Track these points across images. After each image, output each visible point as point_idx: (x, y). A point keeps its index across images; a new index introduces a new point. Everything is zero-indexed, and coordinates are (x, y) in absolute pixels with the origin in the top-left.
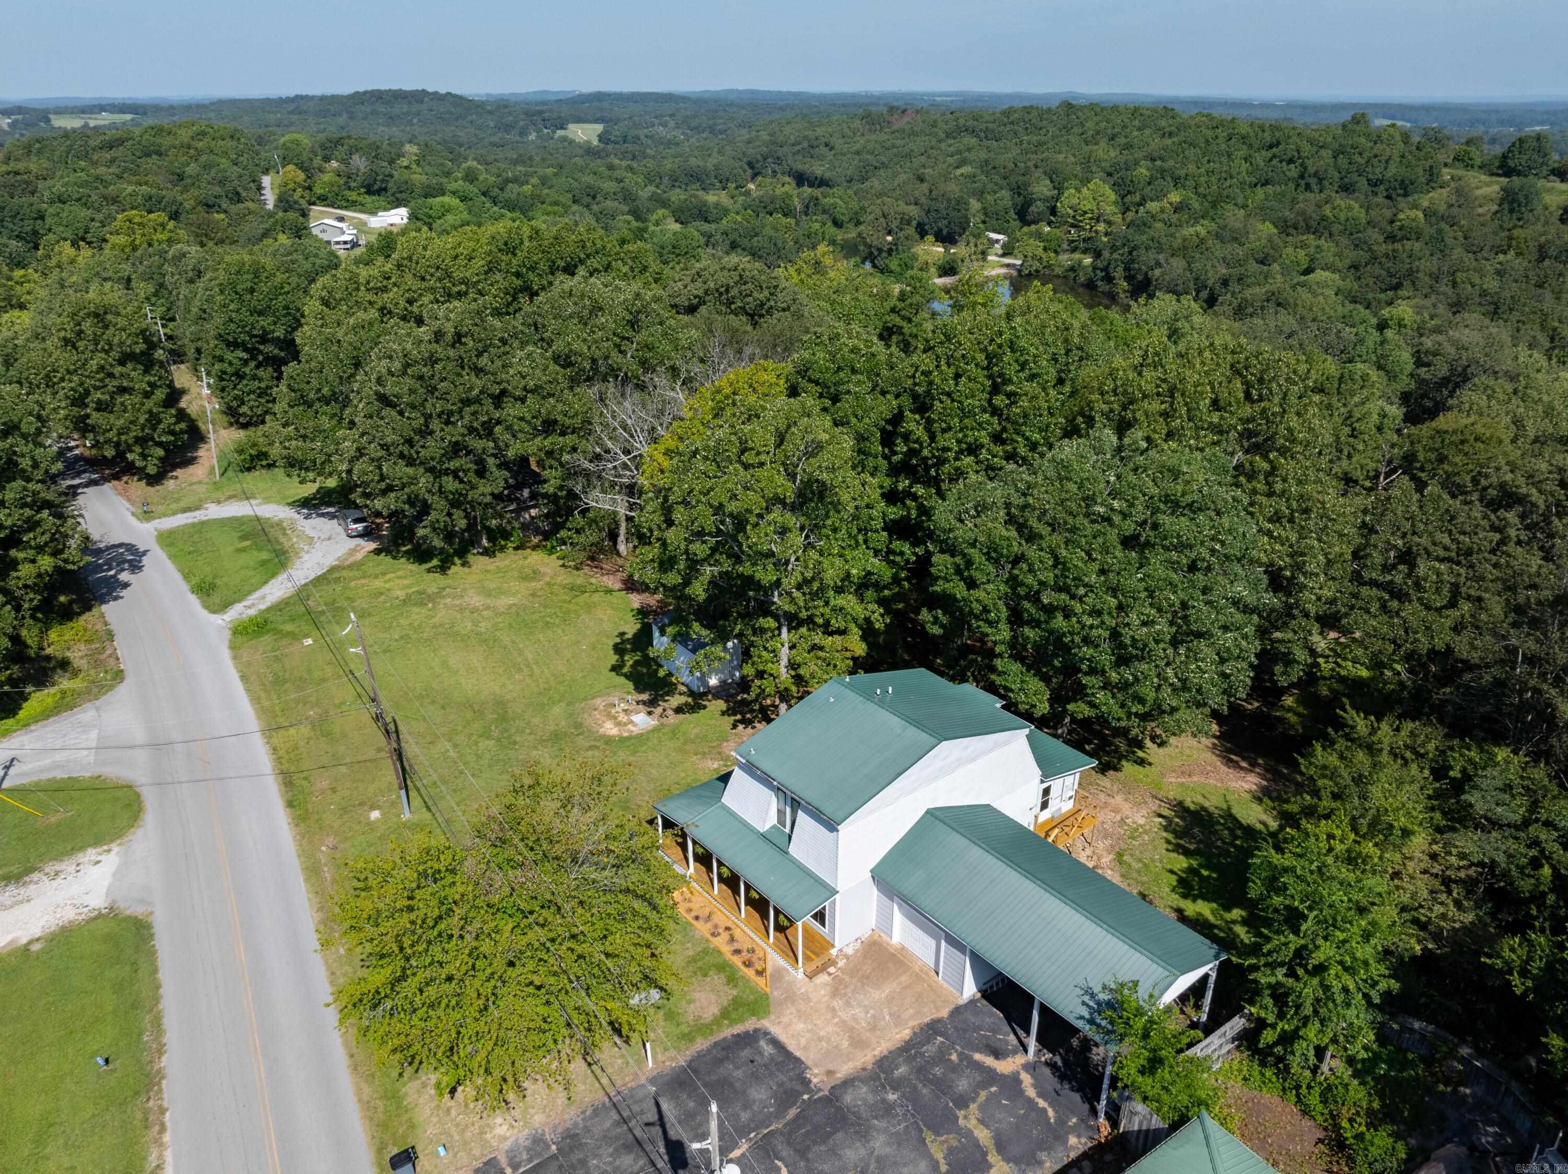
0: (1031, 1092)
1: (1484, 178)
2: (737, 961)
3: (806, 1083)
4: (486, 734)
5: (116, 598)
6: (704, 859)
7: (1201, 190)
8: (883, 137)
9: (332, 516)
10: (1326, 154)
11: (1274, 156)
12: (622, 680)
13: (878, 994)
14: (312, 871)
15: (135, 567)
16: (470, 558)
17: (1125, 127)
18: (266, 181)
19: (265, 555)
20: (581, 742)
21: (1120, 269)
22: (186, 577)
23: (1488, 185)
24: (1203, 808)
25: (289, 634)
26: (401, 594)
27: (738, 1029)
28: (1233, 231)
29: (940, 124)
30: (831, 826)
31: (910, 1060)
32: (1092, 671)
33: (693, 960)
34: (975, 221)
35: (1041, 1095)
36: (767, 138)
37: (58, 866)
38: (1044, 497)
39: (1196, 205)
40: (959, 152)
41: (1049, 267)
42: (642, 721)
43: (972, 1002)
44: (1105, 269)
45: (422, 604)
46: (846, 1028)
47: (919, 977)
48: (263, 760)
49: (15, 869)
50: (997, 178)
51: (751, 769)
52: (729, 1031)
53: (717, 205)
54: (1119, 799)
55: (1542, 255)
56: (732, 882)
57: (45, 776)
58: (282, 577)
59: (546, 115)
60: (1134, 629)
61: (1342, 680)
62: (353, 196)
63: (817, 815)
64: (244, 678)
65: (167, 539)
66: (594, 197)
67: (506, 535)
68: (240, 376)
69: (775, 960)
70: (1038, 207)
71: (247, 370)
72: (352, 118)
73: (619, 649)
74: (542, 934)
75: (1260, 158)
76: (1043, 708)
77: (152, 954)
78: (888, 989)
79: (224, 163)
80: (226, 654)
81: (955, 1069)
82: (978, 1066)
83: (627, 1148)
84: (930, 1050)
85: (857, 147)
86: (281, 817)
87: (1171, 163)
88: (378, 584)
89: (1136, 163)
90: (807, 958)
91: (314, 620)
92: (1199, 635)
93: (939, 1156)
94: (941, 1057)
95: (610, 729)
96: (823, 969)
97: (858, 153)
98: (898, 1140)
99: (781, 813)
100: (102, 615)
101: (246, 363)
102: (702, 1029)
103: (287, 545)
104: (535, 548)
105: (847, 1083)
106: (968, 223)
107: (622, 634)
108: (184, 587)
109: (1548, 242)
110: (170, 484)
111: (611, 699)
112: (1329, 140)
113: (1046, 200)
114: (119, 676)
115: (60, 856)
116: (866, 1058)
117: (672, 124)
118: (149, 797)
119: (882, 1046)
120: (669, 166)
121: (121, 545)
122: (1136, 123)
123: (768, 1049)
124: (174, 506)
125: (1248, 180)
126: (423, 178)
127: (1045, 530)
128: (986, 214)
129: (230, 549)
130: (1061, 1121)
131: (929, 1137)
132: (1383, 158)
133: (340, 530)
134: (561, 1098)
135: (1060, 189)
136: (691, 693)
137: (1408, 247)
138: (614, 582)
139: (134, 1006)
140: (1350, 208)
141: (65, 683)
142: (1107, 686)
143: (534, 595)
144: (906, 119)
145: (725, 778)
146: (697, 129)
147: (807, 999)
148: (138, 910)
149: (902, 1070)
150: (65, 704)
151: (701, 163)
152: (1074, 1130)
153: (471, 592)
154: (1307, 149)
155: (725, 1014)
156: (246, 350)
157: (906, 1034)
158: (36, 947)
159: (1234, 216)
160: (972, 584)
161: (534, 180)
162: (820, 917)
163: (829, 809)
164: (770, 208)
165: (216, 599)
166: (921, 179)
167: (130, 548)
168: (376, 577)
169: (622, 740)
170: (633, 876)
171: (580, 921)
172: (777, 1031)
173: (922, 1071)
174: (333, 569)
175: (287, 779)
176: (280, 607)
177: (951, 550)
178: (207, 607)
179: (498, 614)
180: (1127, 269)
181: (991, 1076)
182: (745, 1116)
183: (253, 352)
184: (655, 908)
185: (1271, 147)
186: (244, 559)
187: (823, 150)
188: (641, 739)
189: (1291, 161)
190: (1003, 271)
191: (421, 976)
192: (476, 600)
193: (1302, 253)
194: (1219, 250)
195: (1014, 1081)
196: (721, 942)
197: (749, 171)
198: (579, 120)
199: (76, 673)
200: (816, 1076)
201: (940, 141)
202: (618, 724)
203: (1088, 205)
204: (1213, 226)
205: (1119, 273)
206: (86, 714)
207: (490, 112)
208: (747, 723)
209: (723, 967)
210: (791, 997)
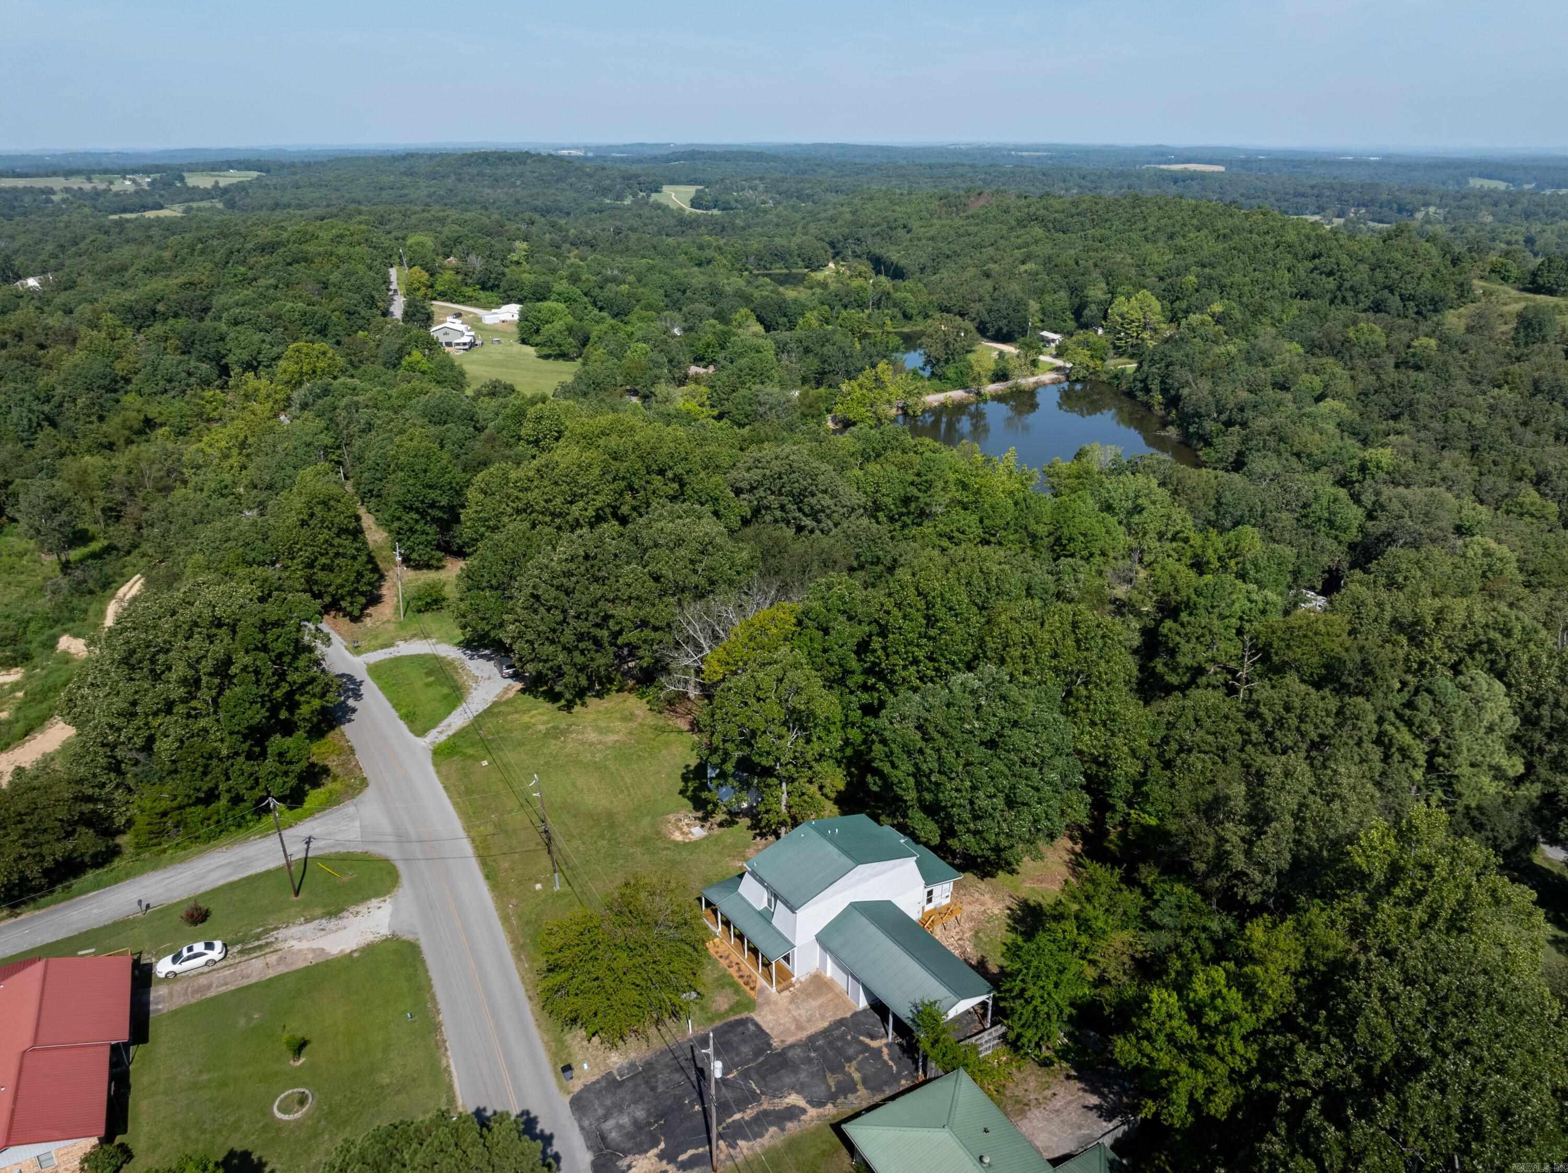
0: (886, 1057)
1: (1514, 293)
2: (741, 981)
3: (770, 1045)
4: (602, 836)
5: (350, 721)
6: (727, 923)
7: (1245, 300)
8: (958, 222)
9: (488, 658)
10: (1364, 268)
11: (1315, 268)
12: (686, 801)
13: (815, 1003)
14: (505, 919)
15: (358, 696)
16: (588, 700)
17: (1184, 225)
18: (393, 272)
19: (446, 690)
20: (660, 844)
21: (1157, 381)
22: (396, 706)
23: (1517, 301)
24: (1040, 905)
25: (471, 756)
26: (542, 728)
27: (737, 1017)
28: (1261, 350)
29: (1012, 210)
30: (793, 909)
31: (825, 1037)
32: (960, 822)
33: (717, 980)
34: (1033, 321)
35: (891, 1059)
36: (848, 216)
37: (357, 909)
38: (938, 716)
39: (1237, 314)
40: (1027, 245)
41: (1095, 373)
42: (698, 832)
43: (865, 1010)
44: (1144, 381)
45: (556, 738)
46: (795, 1019)
47: (838, 996)
48: (467, 847)
49: (332, 909)
50: (1057, 277)
51: (754, 874)
52: (733, 1018)
53: (795, 301)
54: (987, 896)
55: (1536, 388)
56: (740, 937)
57: (333, 850)
58: (459, 710)
59: (642, 179)
60: (982, 802)
61: (1142, 826)
62: (468, 291)
63: (786, 903)
64: (446, 788)
65: (375, 670)
66: (684, 292)
67: (611, 681)
68: (412, 531)
69: (761, 982)
70: (1091, 311)
71: (418, 527)
72: (460, 180)
73: (685, 778)
74: (641, 960)
75: (1303, 268)
76: (936, 840)
77: (423, 962)
78: (820, 1001)
79: (361, 269)
80: (431, 769)
81: (849, 1043)
82: (861, 1042)
83: (677, 1070)
84: (836, 1033)
85: (933, 232)
86: (483, 887)
87: (1219, 270)
88: (526, 718)
89: (1187, 269)
90: (778, 982)
91: (487, 746)
92: (1024, 804)
93: (832, 1084)
94: (842, 1037)
95: (678, 837)
96: (787, 988)
97: (932, 238)
98: (813, 1075)
99: (769, 901)
100: (343, 735)
101: (417, 521)
102: (719, 1016)
103: (460, 682)
104: (630, 691)
105: (792, 1046)
106: (1026, 322)
107: (687, 766)
108: (395, 714)
109: (1541, 378)
110: (368, 621)
111: (681, 816)
112: (1368, 254)
113: (1100, 303)
114: (364, 782)
115: (357, 902)
116: (803, 1035)
117: (761, 187)
118: (401, 867)
119: (812, 1030)
120: (756, 246)
121: (343, 675)
122: (1195, 222)
123: (752, 1028)
124: (374, 642)
125: (1288, 290)
126: (532, 277)
127: (936, 735)
128: (1044, 314)
129: (420, 684)
130: (899, 1072)
131: (828, 1075)
132: (1416, 275)
133: (496, 671)
134: (644, 1047)
135: (1113, 294)
136: (730, 813)
137: (1413, 378)
138: (683, 724)
139: (420, 989)
140: (1372, 331)
141: (330, 785)
142: (968, 831)
143: (630, 733)
144: (982, 202)
145: (741, 876)
146: (787, 194)
147: (776, 1003)
148: (409, 937)
149: (820, 1042)
150: (333, 801)
151: (785, 242)
152: (905, 1077)
153: (589, 729)
154: (1345, 260)
155: (732, 1009)
156: (417, 512)
157: (826, 1024)
158: (356, 955)
159: (1265, 333)
160: (893, 766)
161: (631, 278)
162: (787, 958)
163: (792, 901)
164: (845, 301)
165: (418, 726)
166: (987, 275)
167: (351, 678)
168: (524, 712)
169: (685, 844)
170: (685, 933)
171: (657, 953)
172: (758, 1019)
173: (830, 1043)
174: (495, 704)
175: (484, 861)
176: (461, 734)
177: (884, 742)
178: (412, 731)
179: (607, 748)
180: (1163, 382)
181: (867, 1048)
182: (737, 1059)
183: (423, 514)
184: (696, 950)
185: (1314, 257)
186: (431, 692)
187: (901, 232)
188: (696, 844)
189: (1330, 274)
190: (1053, 375)
191: (581, 978)
192: (592, 736)
193: (1317, 379)
194: (1243, 371)
195: (879, 1050)
196: (733, 971)
197: (831, 251)
198: (673, 182)
199: (335, 778)
200: (775, 1043)
201: (1012, 229)
202: (683, 833)
203: (1136, 315)
204: (1244, 345)
205: (1155, 386)
206: (349, 808)
207: (590, 176)
208: (762, 835)
209: (733, 984)
210: (767, 1002)
